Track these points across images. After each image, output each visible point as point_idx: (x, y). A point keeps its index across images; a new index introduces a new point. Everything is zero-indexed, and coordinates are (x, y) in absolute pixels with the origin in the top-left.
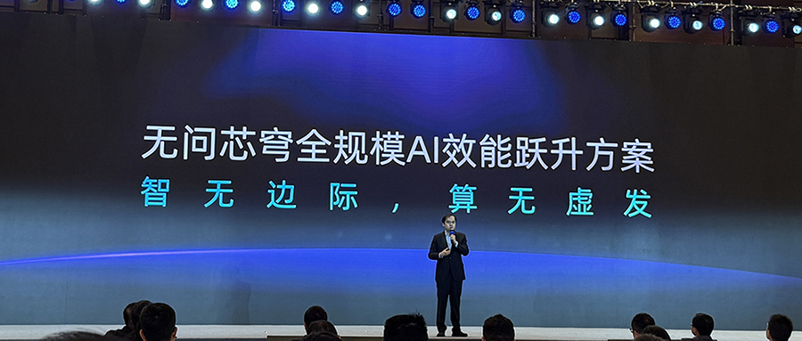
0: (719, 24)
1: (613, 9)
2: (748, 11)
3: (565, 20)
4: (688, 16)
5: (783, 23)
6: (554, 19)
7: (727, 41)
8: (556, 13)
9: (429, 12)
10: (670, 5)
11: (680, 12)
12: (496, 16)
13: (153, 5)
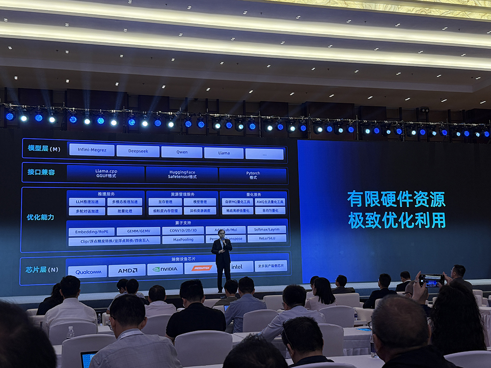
0: (351, 130)
1: (300, 122)
2: (365, 123)
3: (275, 128)
4: (336, 126)
5: (382, 129)
6: (270, 128)
7: (355, 138)
8: (271, 125)
9: (206, 125)
10: (327, 120)
11: (332, 124)
12: (241, 127)
13: (57, 122)
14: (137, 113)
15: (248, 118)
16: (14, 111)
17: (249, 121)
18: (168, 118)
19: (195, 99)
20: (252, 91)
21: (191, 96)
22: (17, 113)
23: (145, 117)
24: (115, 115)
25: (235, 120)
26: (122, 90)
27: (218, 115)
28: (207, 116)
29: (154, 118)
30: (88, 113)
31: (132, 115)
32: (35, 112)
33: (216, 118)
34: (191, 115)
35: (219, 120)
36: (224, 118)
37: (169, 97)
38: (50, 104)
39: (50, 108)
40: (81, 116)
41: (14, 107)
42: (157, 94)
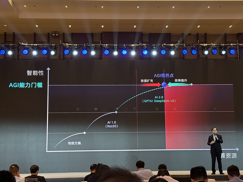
9: (198, 52)
12: (224, 52)
13: (96, 55)
14: (148, 46)
15: (229, 45)
16: (69, 48)
17: (230, 48)
18: (170, 48)
19: (189, 34)
20: (231, 26)
21: (186, 32)
22: (71, 49)
23: (155, 48)
24: (134, 48)
25: (218, 47)
26: (139, 30)
27: (206, 44)
28: (198, 46)
29: (161, 49)
30: (117, 48)
31: (145, 47)
32: (83, 48)
33: (205, 47)
34: (187, 46)
35: (207, 48)
36: (211, 47)
37: (170, 33)
38: (92, 42)
39: (92, 46)
40: (111, 49)
41: (69, 46)
42: (163, 32)
